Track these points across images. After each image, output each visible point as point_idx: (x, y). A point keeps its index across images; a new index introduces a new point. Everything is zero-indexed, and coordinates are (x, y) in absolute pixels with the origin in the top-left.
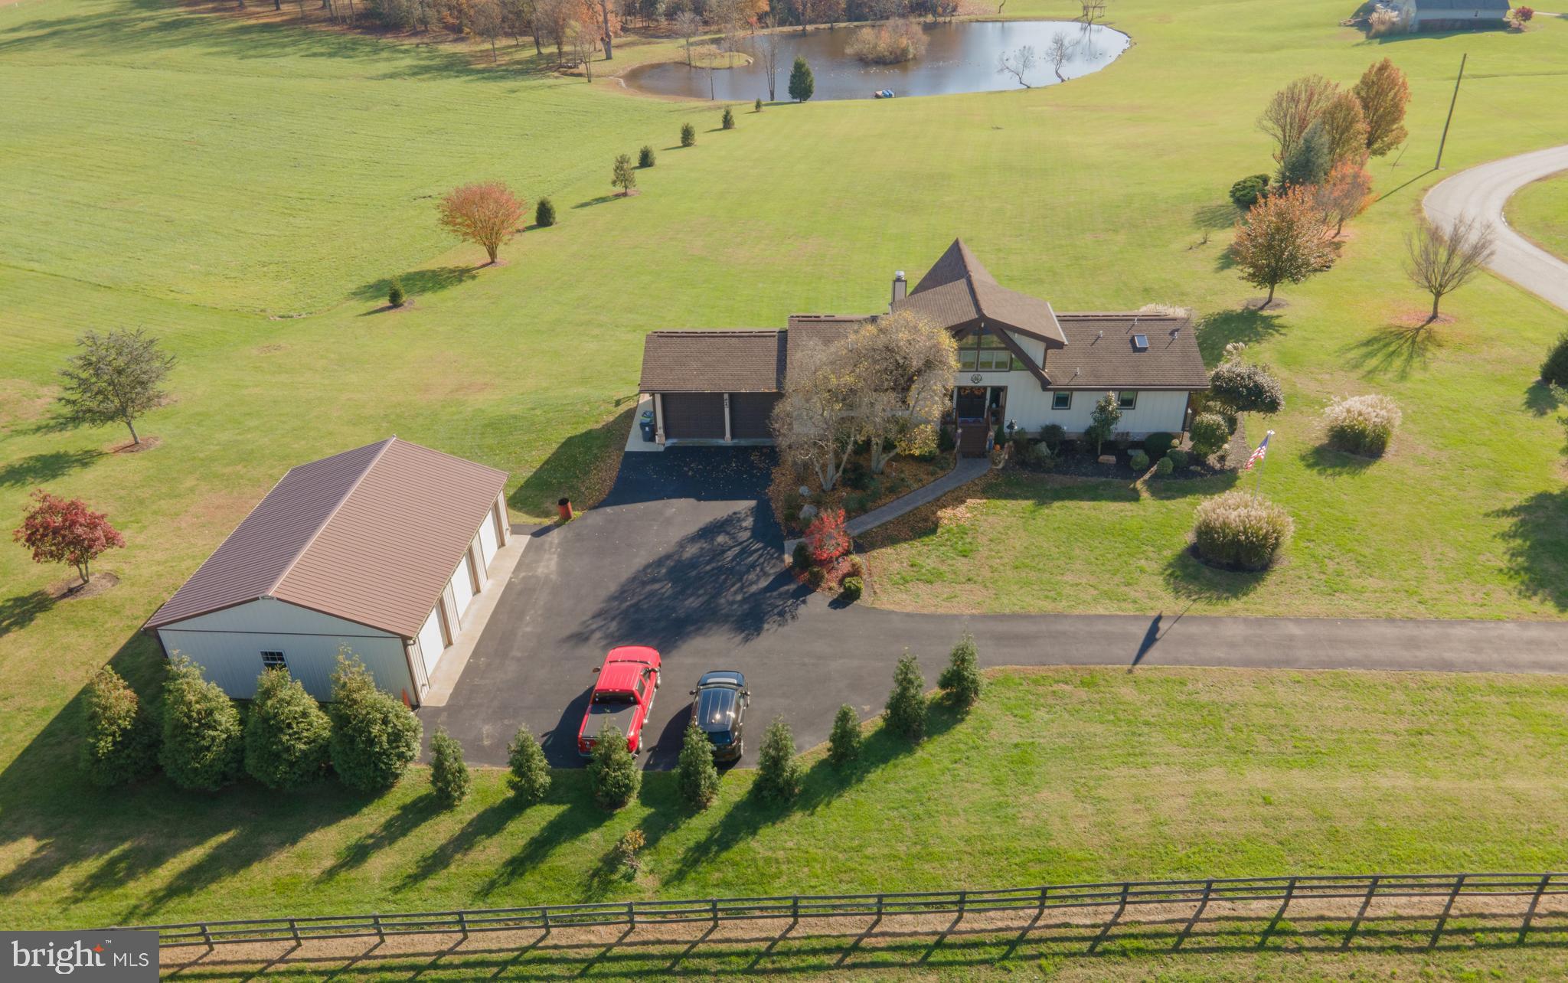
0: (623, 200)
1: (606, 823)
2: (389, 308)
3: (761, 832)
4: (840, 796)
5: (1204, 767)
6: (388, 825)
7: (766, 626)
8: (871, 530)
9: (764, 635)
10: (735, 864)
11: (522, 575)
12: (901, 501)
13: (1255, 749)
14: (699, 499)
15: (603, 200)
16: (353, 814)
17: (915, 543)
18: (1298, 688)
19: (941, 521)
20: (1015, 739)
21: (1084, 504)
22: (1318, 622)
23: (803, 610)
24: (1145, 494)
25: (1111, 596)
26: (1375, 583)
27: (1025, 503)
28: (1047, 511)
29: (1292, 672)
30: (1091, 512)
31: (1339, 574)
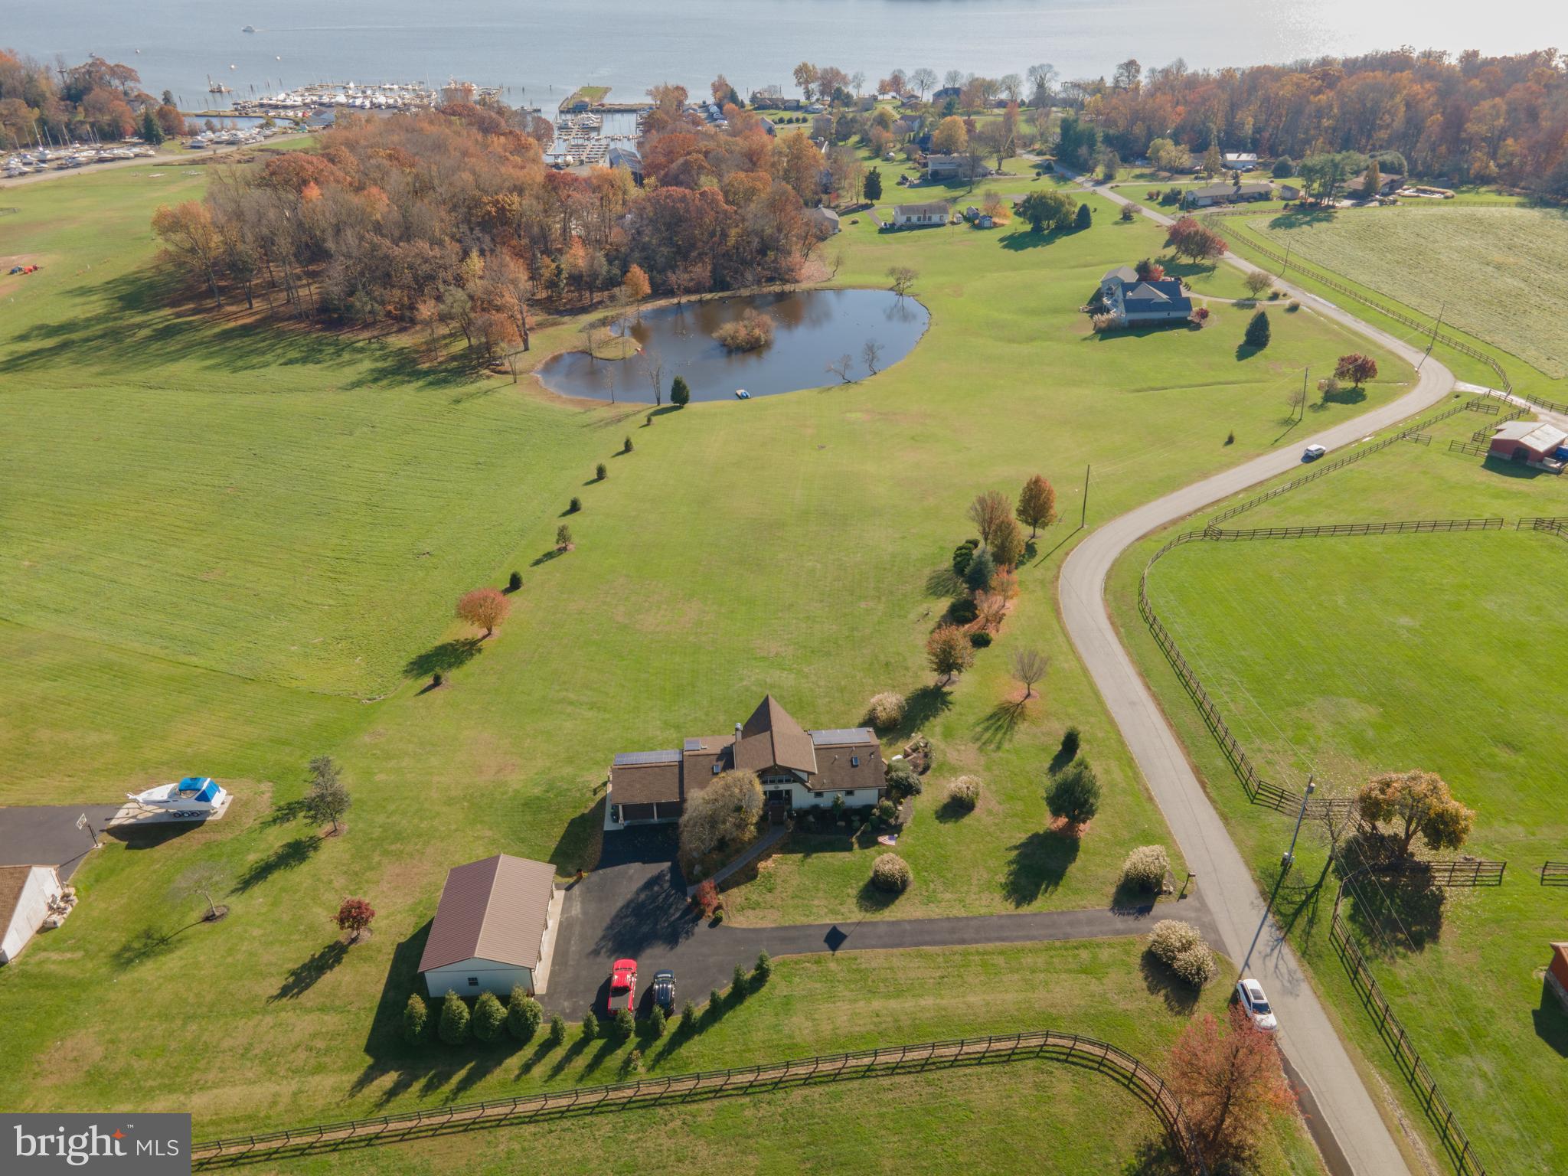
0: (564, 555)
1: (624, 1046)
3: (684, 1045)
5: (857, 1001)
6: (536, 1054)
7: (680, 940)
9: (680, 945)
10: (675, 1060)
11: (565, 915)
12: (743, 858)
13: (878, 990)
14: (645, 863)
15: (550, 555)
17: (748, 885)
18: (902, 958)
19: (761, 870)
20: (785, 993)
21: (828, 855)
22: (917, 921)
23: (697, 929)
24: (856, 846)
25: (833, 912)
26: (948, 896)
27: (800, 855)
28: (810, 860)
29: (901, 950)
30: (830, 860)
31: (934, 891)
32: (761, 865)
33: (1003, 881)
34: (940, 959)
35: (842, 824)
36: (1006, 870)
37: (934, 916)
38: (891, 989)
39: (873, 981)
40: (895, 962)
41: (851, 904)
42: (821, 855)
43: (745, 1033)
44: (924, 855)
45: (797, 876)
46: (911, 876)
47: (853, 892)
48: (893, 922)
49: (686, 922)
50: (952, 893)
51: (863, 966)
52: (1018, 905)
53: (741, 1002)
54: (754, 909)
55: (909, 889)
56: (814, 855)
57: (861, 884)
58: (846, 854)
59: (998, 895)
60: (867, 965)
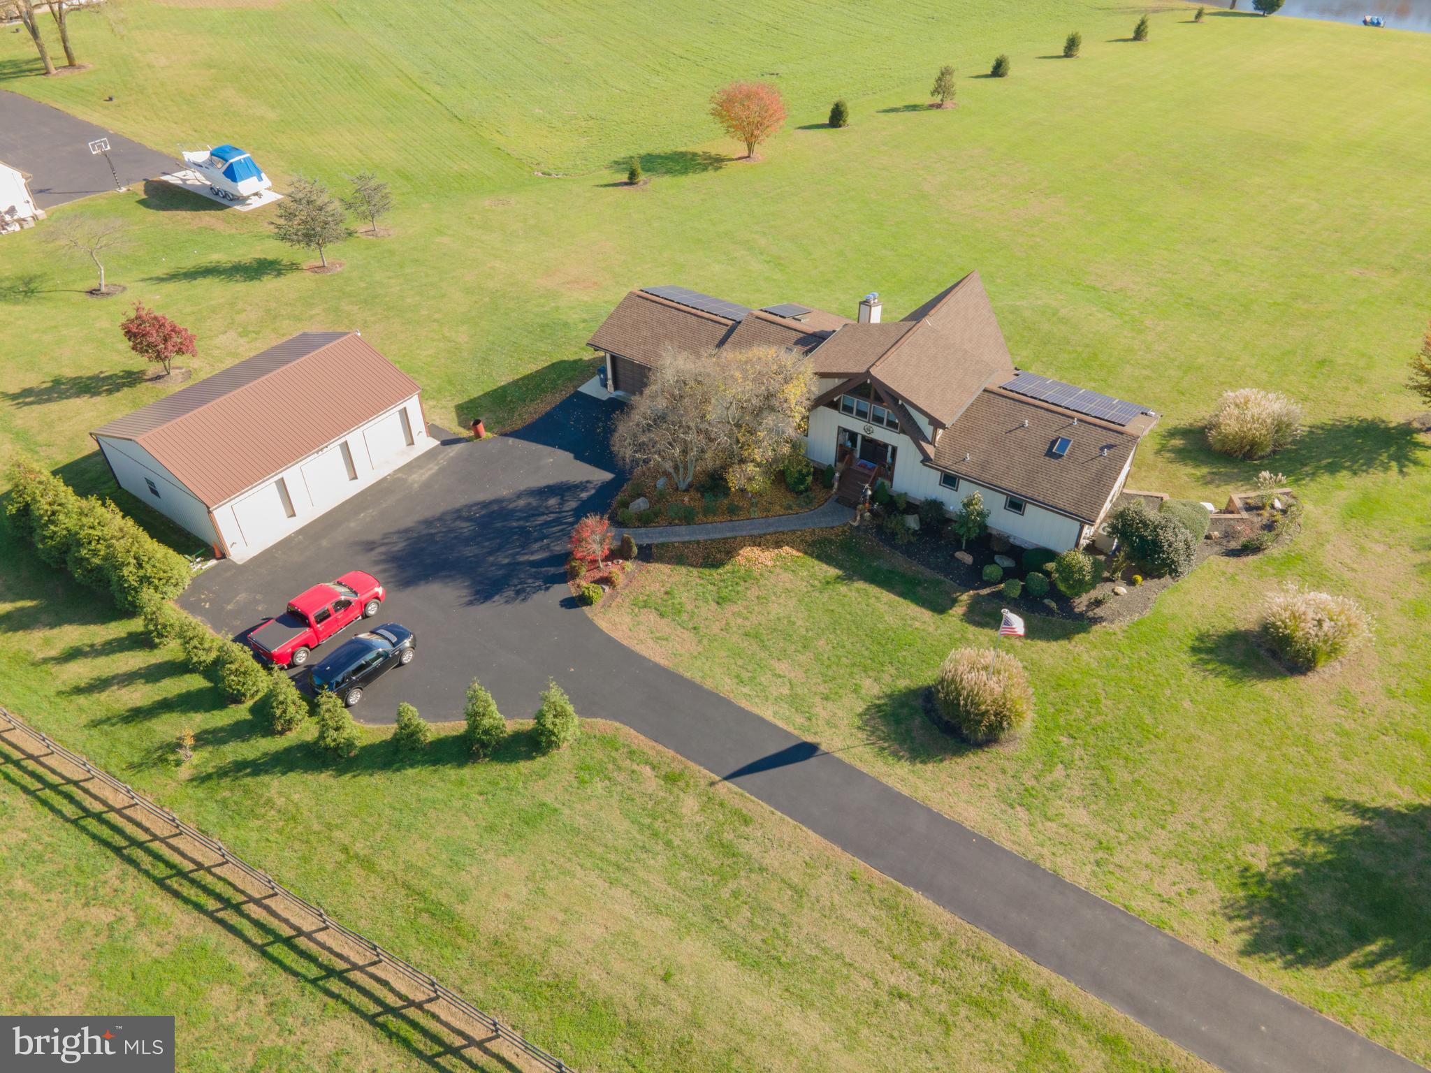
0: (934, 112)
1: (214, 712)
2: (626, 184)
3: (291, 775)
4: (371, 775)
5: (660, 912)
6: (109, 643)
7: (497, 598)
8: (672, 543)
9: (488, 604)
10: (247, 791)
11: (400, 475)
12: (730, 524)
13: (726, 921)
14: (576, 458)
15: (914, 108)
16: (103, 623)
17: (695, 571)
18: (846, 885)
19: (740, 559)
20: (549, 799)
21: (886, 596)
22: (956, 828)
23: (539, 597)
24: (959, 610)
25: (795, 701)
26: (1080, 816)
27: (833, 572)
28: (843, 589)
29: (860, 866)
30: (882, 608)
31: (1053, 788)
32: (749, 553)
33: (1260, 865)
34: (932, 948)
35: (968, 559)
36: (1289, 845)
37: (1004, 840)
38: (756, 938)
39: (735, 894)
40: (823, 886)
41: (849, 709)
42: (873, 590)
43: (398, 827)
44: (1095, 702)
45: (792, 603)
46: (1025, 726)
47: (873, 689)
48: (899, 795)
49: (535, 577)
50: (1095, 814)
51: (746, 847)
52: (1256, 947)
53: (461, 764)
54: (662, 615)
55: (994, 750)
56: (860, 585)
57: (903, 684)
58: (925, 615)
59: (1215, 892)
60: (756, 852)
